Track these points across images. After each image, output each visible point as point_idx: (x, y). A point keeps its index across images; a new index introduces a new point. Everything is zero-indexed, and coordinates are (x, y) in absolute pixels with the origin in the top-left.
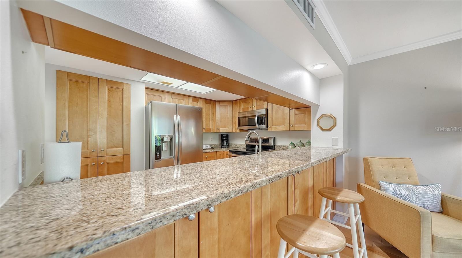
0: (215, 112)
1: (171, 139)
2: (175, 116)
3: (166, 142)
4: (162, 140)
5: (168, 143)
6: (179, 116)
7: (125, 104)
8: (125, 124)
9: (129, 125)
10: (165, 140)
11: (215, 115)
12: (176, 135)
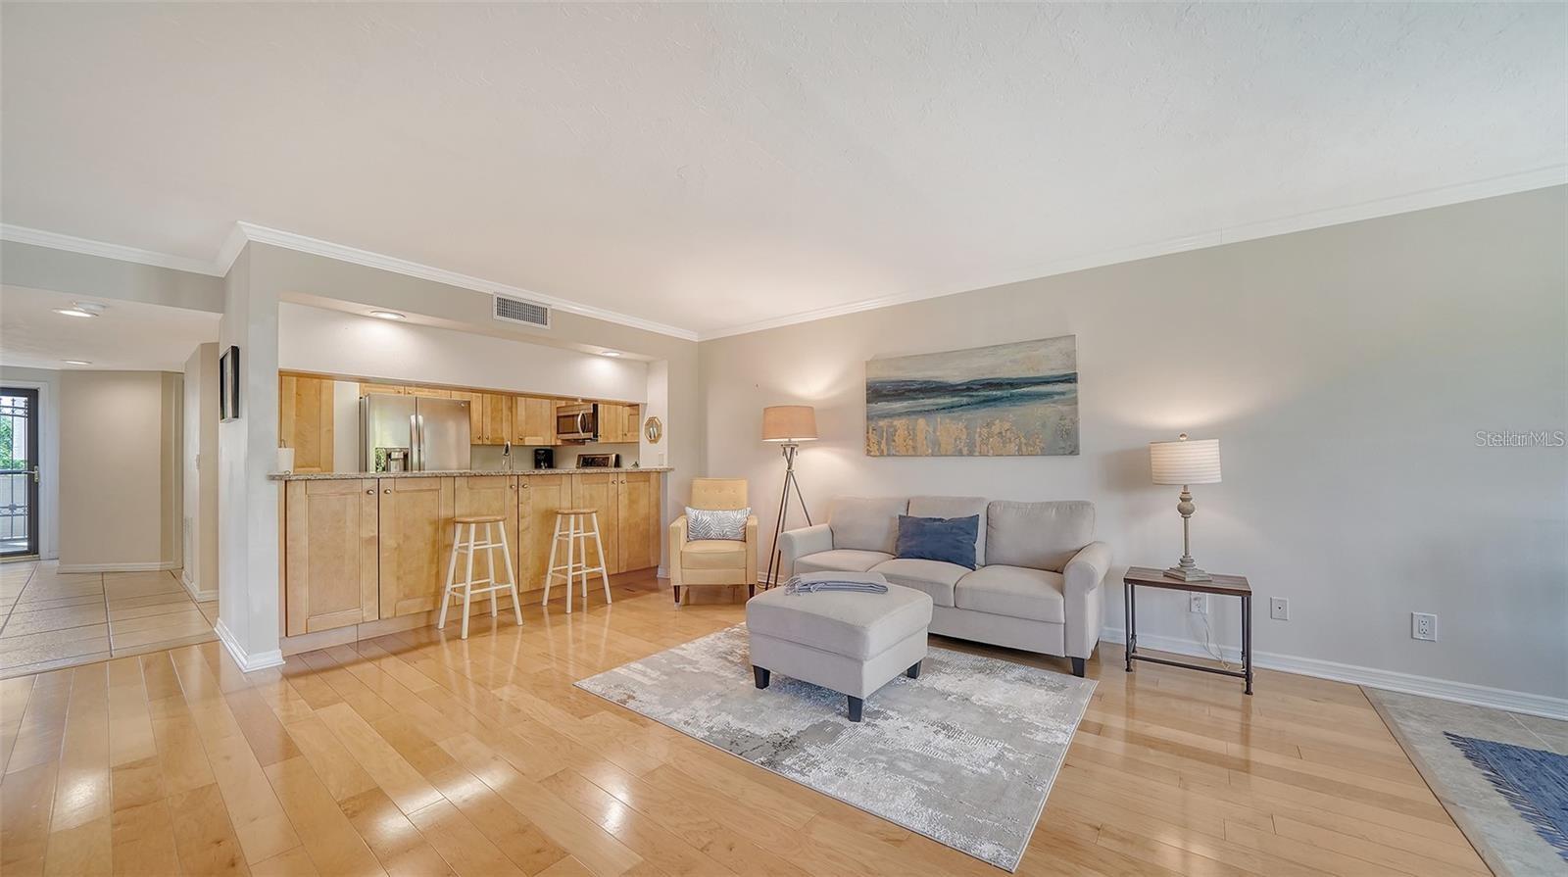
0: (514, 405)
1: (406, 456)
2: (413, 418)
3: (397, 459)
4: (389, 456)
5: (402, 462)
6: (420, 418)
7: (324, 397)
8: (324, 430)
9: (331, 431)
10: (395, 455)
11: (514, 410)
12: (415, 449)
